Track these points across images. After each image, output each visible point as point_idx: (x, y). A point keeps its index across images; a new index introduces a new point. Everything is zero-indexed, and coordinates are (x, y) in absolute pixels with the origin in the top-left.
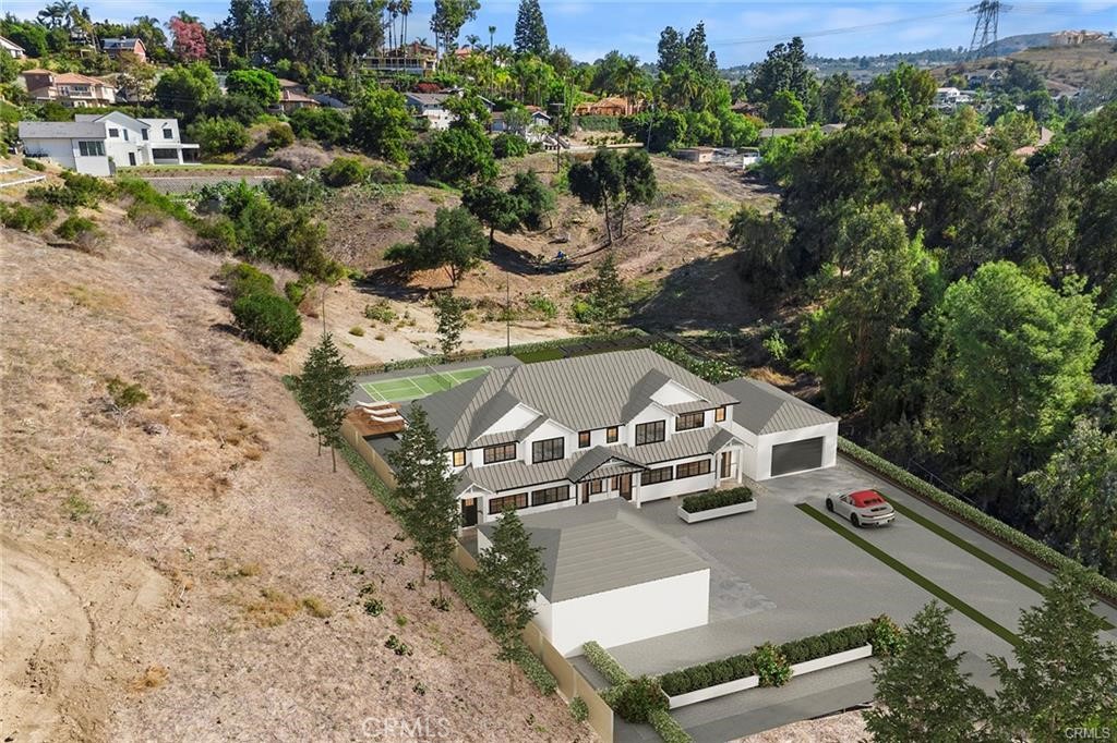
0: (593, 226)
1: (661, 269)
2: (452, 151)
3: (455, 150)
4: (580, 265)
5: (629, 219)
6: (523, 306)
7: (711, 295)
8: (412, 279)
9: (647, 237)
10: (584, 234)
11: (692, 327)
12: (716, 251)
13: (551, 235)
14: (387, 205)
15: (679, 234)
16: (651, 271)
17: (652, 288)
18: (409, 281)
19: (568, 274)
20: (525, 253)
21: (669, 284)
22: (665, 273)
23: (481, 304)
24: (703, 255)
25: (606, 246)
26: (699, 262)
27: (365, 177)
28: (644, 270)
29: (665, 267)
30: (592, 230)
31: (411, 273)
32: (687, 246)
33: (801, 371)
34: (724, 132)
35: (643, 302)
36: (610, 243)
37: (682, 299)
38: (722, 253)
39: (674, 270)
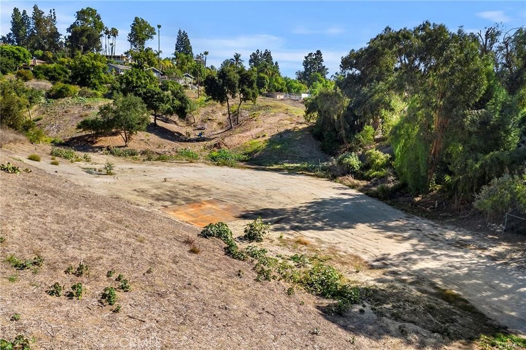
0: (221, 121)
1: (264, 136)
2: (132, 80)
3: (134, 79)
4: (214, 138)
5: (242, 116)
6: (174, 154)
7: (298, 147)
8: (96, 142)
9: (254, 122)
10: (215, 125)
11: (288, 163)
12: (297, 126)
13: (195, 126)
14: (87, 106)
15: (273, 120)
16: (259, 137)
17: (261, 144)
18: (94, 144)
19: (205, 142)
20: (177, 133)
21: (272, 141)
22: (267, 138)
23: (144, 153)
24: (289, 128)
25: (229, 129)
26: (287, 131)
27: (75, 93)
28: (254, 137)
29: (267, 135)
30: (220, 124)
31: (96, 139)
32: (279, 124)
33: (374, 177)
34: (288, 88)
35: (256, 151)
36: (231, 127)
37: (281, 149)
38: (301, 127)
39: (272, 136)
